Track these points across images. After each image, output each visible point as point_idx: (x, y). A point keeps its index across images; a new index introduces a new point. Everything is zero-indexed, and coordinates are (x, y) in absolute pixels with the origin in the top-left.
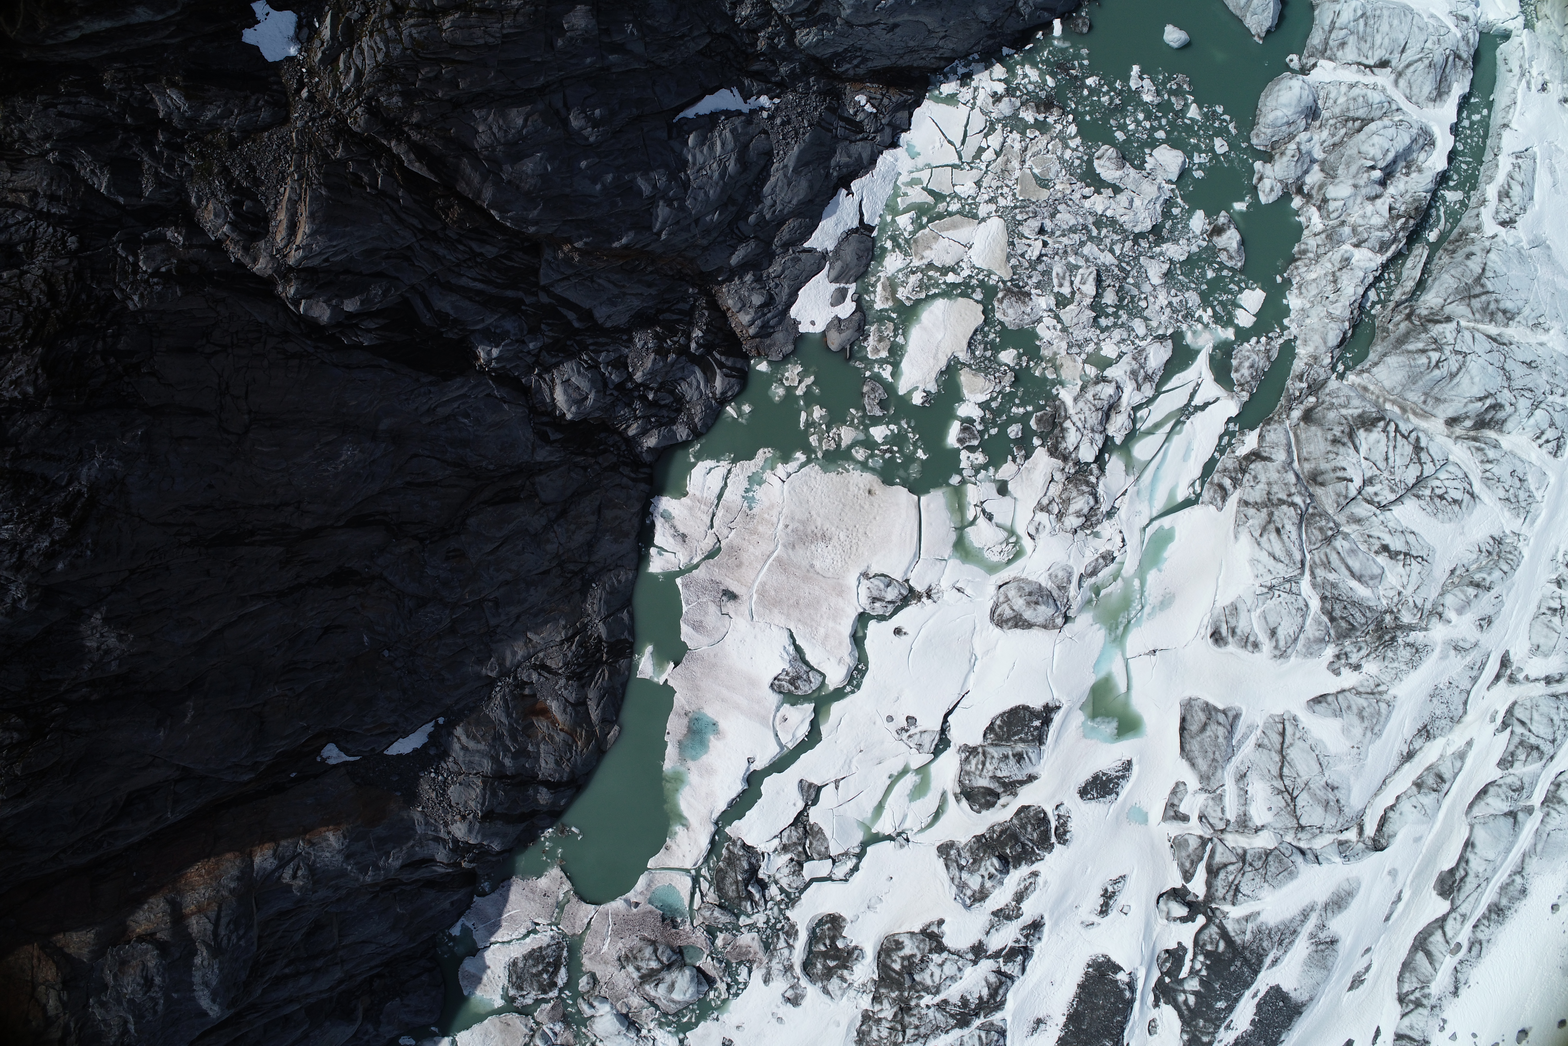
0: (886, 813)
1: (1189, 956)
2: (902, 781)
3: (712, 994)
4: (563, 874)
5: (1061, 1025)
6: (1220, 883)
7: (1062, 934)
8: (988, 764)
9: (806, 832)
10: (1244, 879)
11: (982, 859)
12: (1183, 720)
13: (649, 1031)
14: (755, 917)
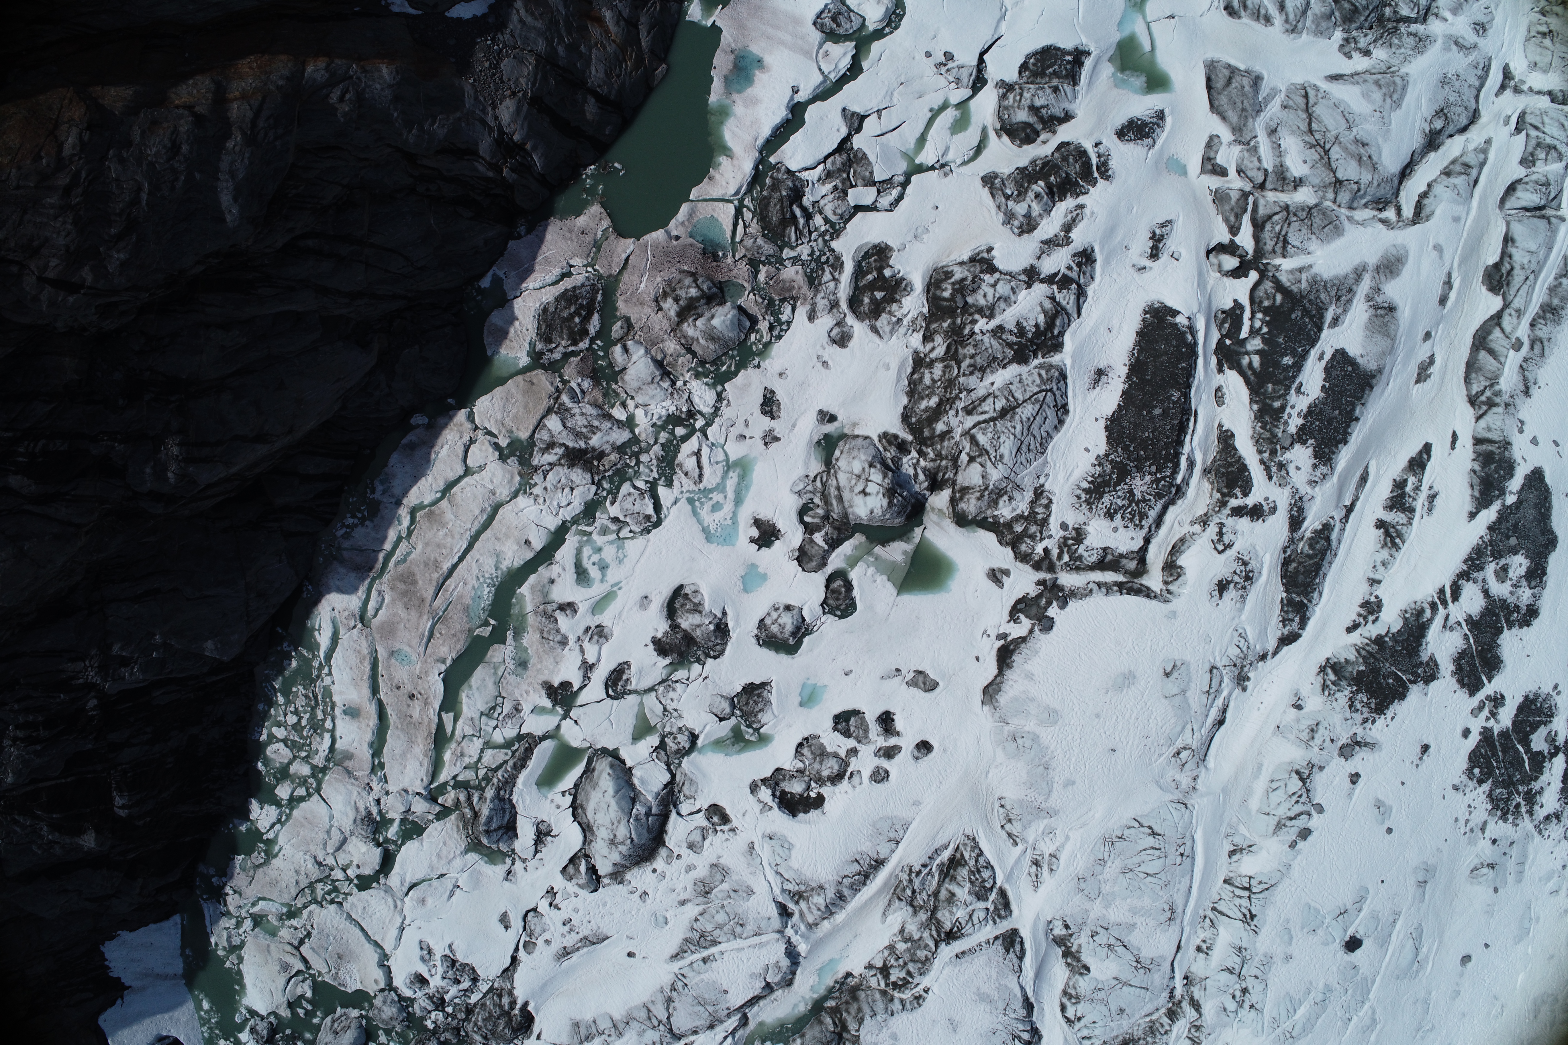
0: (929, 145)
1: (1247, 314)
2: (943, 115)
3: (753, 337)
4: (603, 210)
5: (1123, 378)
6: (1267, 234)
7: (1115, 276)
8: (1025, 94)
9: (849, 159)
10: (1291, 230)
11: (1026, 191)
12: (1209, 80)
13: (685, 383)
14: (799, 249)
